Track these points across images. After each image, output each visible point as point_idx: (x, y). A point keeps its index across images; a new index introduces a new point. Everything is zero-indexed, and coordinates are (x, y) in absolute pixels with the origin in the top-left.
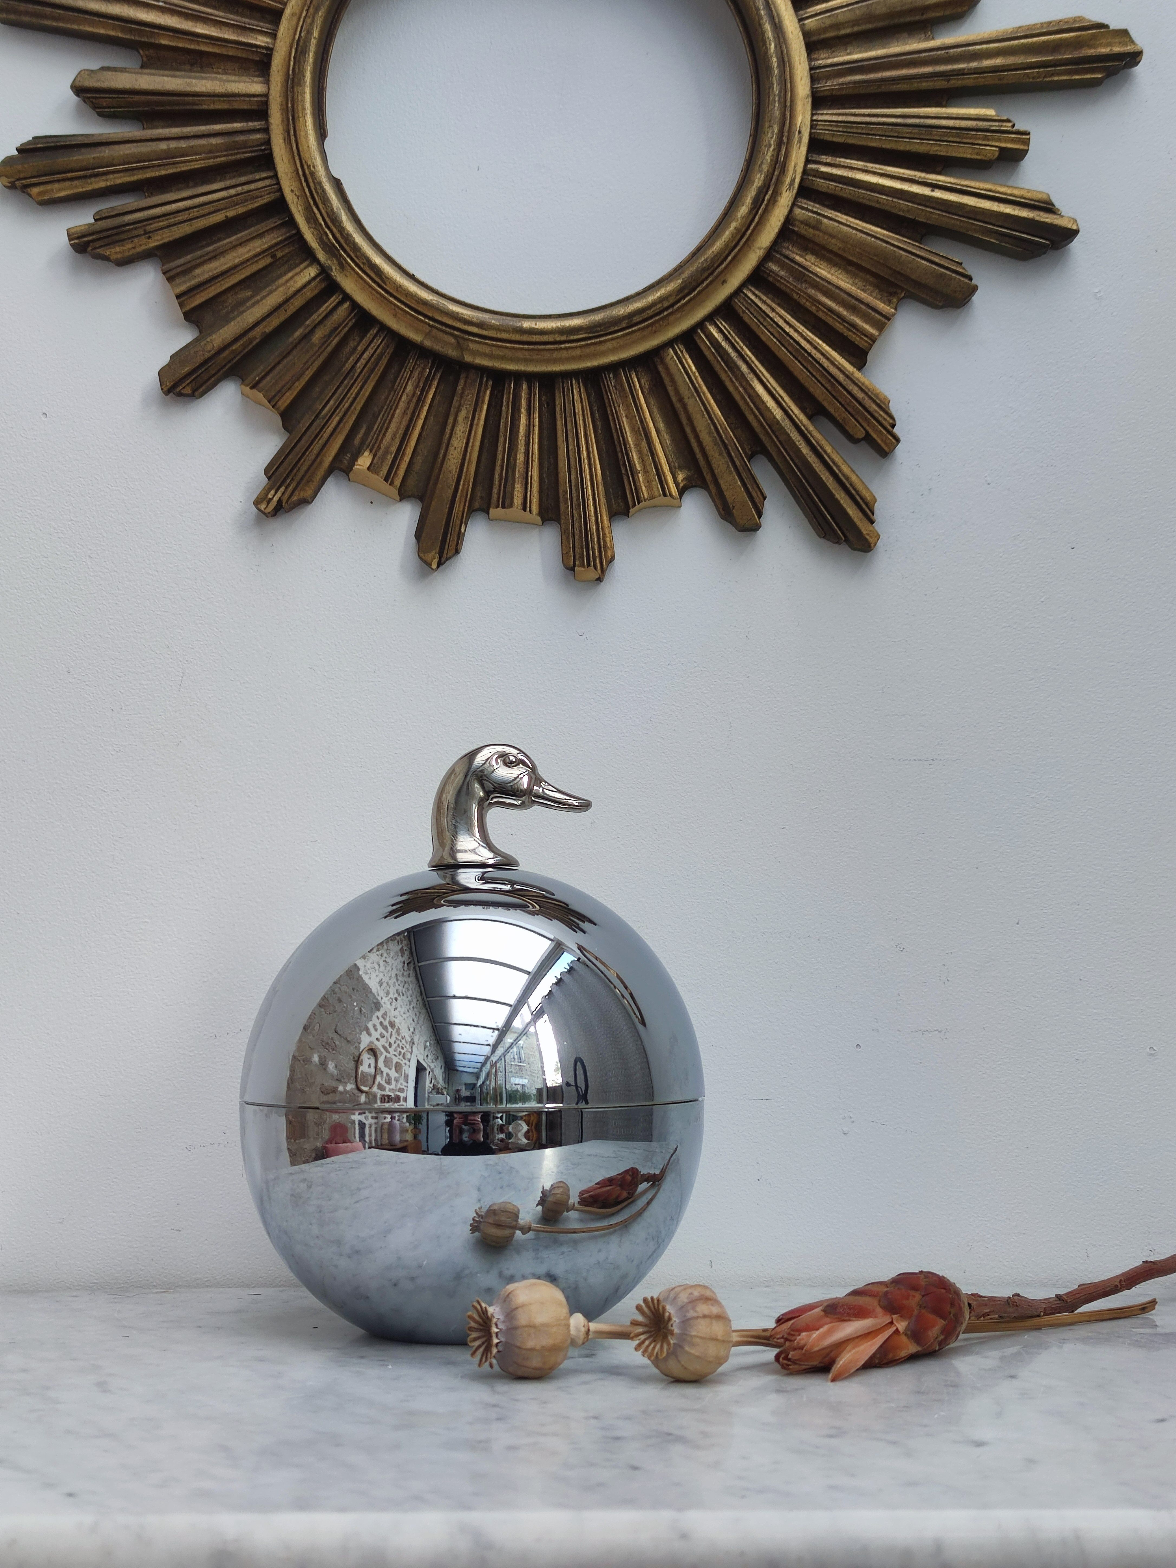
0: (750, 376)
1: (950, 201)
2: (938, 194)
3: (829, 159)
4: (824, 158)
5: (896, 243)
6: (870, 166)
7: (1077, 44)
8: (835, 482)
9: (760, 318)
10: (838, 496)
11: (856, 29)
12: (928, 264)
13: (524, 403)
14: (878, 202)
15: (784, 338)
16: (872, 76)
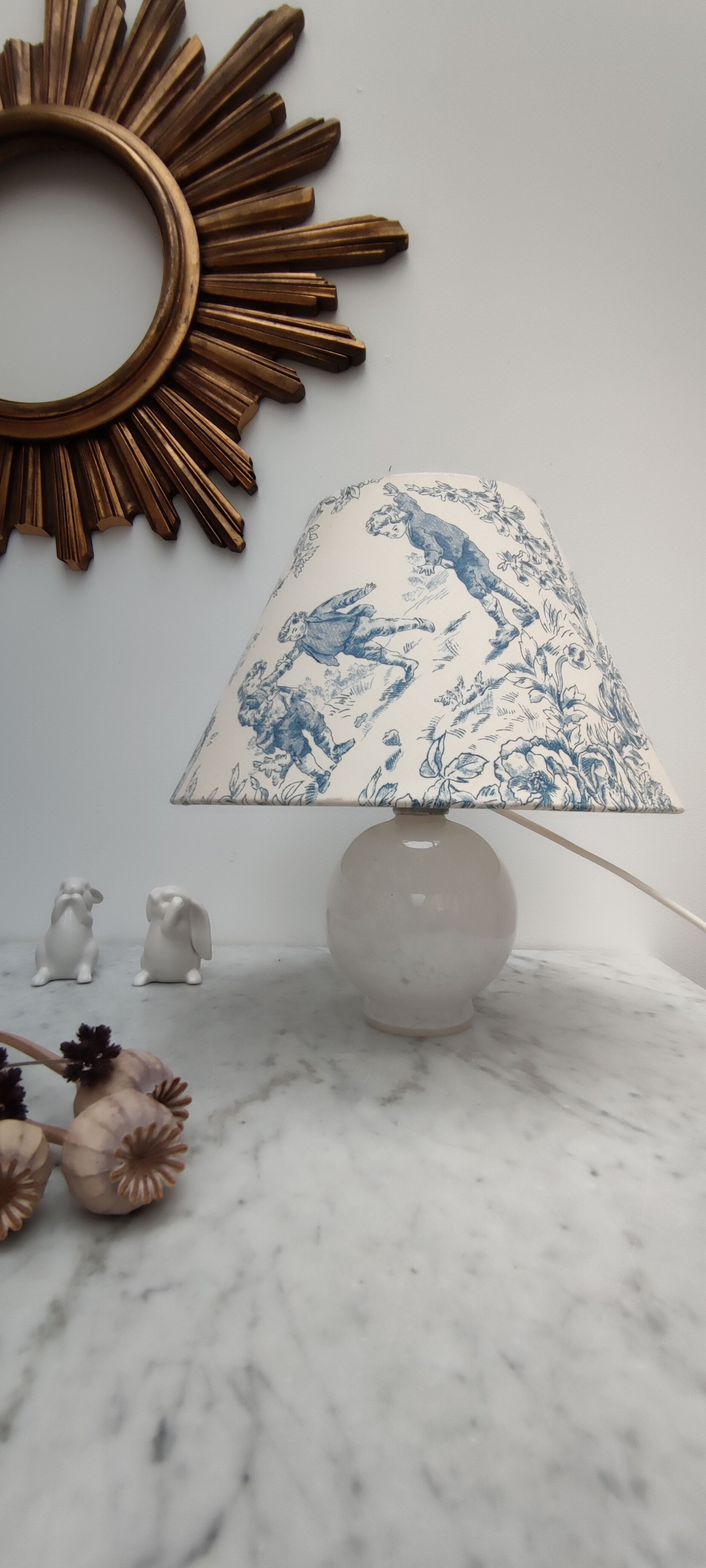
0: (163, 441)
1: (285, 330)
2: (278, 326)
3: (212, 305)
4: (209, 305)
5: (253, 358)
6: (238, 309)
7: (366, 230)
8: (215, 507)
9: (170, 405)
10: (217, 516)
11: (232, 225)
12: (272, 370)
13: (31, 459)
14: (242, 331)
15: (185, 418)
16: (240, 253)
